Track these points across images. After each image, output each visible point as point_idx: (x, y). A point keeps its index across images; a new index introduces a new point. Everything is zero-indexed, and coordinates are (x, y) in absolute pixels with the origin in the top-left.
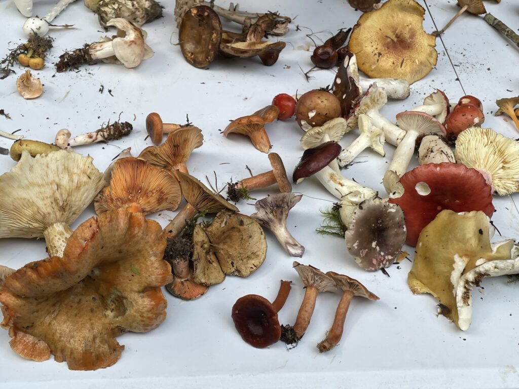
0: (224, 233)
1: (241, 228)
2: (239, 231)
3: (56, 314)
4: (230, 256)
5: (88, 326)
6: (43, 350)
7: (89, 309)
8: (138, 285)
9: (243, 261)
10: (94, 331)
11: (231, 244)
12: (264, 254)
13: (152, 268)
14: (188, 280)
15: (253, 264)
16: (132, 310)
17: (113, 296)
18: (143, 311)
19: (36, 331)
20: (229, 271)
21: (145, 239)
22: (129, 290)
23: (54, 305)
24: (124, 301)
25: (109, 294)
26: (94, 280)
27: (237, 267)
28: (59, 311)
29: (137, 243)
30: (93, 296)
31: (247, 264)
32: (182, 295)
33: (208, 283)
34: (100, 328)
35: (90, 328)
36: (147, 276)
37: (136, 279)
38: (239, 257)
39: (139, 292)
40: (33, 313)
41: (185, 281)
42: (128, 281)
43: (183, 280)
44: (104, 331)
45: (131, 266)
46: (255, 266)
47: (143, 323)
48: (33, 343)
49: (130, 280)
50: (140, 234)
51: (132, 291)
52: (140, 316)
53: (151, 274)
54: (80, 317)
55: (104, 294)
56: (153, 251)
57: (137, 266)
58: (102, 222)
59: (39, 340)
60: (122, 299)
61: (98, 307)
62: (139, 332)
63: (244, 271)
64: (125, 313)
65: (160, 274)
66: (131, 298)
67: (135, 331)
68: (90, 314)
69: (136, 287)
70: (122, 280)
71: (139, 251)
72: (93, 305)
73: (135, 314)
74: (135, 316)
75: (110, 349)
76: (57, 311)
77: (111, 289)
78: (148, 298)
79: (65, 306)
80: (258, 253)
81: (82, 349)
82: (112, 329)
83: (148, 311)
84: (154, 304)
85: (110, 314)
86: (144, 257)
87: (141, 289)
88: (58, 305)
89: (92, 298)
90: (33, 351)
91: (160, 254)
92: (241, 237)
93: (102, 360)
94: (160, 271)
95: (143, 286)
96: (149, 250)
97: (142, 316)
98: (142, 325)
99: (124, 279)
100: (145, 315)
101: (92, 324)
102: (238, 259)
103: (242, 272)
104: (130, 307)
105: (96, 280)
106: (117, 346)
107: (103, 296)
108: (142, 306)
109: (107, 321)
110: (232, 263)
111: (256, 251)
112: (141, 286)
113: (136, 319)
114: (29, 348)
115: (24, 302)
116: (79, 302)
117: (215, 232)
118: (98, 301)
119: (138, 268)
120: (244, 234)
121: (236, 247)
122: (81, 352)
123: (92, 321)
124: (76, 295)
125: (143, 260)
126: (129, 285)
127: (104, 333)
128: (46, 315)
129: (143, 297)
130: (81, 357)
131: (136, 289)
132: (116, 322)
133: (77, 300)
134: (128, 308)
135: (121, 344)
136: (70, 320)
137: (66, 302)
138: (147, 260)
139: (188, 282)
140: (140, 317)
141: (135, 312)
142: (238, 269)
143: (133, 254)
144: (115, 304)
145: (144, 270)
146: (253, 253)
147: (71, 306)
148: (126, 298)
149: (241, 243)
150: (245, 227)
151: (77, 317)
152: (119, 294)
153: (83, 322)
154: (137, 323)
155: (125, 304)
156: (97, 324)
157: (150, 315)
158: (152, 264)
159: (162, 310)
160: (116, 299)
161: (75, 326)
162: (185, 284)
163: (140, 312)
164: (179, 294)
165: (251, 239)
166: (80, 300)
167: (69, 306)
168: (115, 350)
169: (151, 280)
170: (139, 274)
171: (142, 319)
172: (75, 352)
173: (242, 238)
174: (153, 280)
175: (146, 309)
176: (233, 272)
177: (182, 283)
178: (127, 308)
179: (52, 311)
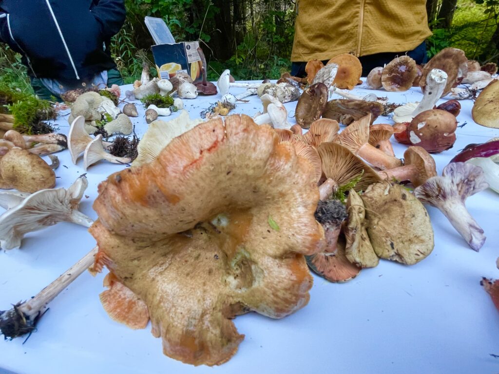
0: (386, 203)
1: (404, 202)
2: (401, 206)
3: (164, 267)
4: (388, 235)
5: (199, 293)
6: (140, 314)
7: (207, 268)
8: (274, 247)
9: (404, 243)
10: (207, 302)
11: (389, 221)
12: (432, 240)
13: (298, 223)
14: (334, 255)
15: (418, 251)
16: (261, 282)
17: (239, 257)
18: (279, 287)
19: (135, 285)
20: (386, 254)
21: (294, 178)
22: (261, 252)
23: (165, 255)
24: (253, 267)
25: (234, 253)
26: (220, 232)
27: (397, 250)
28: (170, 264)
29: (282, 180)
30: (216, 253)
31: (409, 248)
32: (326, 273)
33: (363, 264)
34: (215, 300)
35: (200, 298)
36: (290, 234)
37: (273, 236)
38: (399, 238)
39: (275, 257)
40: (132, 260)
41: (331, 256)
42: (262, 239)
43: (328, 254)
44: (220, 306)
45: (268, 217)
46: (422, 253)
47: (276, 306)
48: (130, 301)
49: (264, 238)
50: (287, 167)
51: (265, 253)
52: (273, 294)
53: (296, 232)
54: (192, 278)
55: (229, 253)
56: (302, 198)
57: (276, 218)
58: (232, 128)
59: (139, 299)
60: (250, 263)
61: (218, 269)
62: (267, 315)
63: (407, 256)
64: (252, 285)
65: (310, 235)
66: (262, 265)
67: (262, 313)
68: (206, 276)
69: (272, 249)
70: (253, 236)
71: (282, 195)
72: (214, 264)
73: (266, 289)
74: (265, 293)
75: (222, 337)
76: (167, 265)
77: (237, 246)
78: (288, 268)
79: (178, 259)
80: (423, 238)
81: (182, 329)
82: (231, 305)
83: (286, 289)
84: (295, 279)
85: (232, 281)
86: (288, 205)
87: (278, 253)
88: (170, 256)
89: (213, 255)
90: (127, 313)
91: (311, 205)
92: (403, 214)
93: (208, 353)
94: (310, 230)
95: (281, 248)
96: (297, 195)
97: (276, 296)
98: (273, 309)
99: (255, 235)
100: (280, 294)
101: (205, 291)
102: (398, 240)
103: (405, 258)
104: (260, 277)
105: (222, 233)
106: (234, 334)
107: (227, 255)
108: (277, 280)
109: (226, 290)
110: (392, 245)
111: (419, 234)
112: (279, 248)
113: (266, 297)
114: (123, 307)
115: (118, 241)
116: (197, 258)
117: (377, 199)
118: (221, 261)
119: (279, 221)
120: (406, 211)
121: (396, 225)
122: (180, 332)
123: (205, 287)
124: (196, 247)
125: (287, 210)
126: (262, 244)
127: (218, 308)
128: (151, 266)
129: (280, 266)
130: (179, 341)
131: (271, 252)
132: (237, 296)
133: (195, 254)
134: (257, 279)
135: (240, 332)
136: (179, 279)
137: (181, 255)
138: (292, 210)
139: (334, 258)
140: (272, 296)
141: (267, 286)
142: (400, 252)
143: (273, 198)
144: (241, 269)
145: (285, 224)
146: (416, 236)
147: (186, 261)
148: (255, 263)
149: (402, 221)
150: (409, 202)
151: (188, 278)
152: (247, 255)
153: (194, 286)
154: (267, 304)
155: (254, 271)
156: (211, 293)
157: (288, 296)
158: (300, 217)
159: (305, 291)
160: (242, 262)
161: (181, 290)
162: (330, 260)
163: (274, 287)
164: (322, 272)
165: (414, 218)
166: (199, 255)
167: (183, 261)
168: (229, 341)
169: (295, 242)
170: (278, 230)
171: (275, 299)
172: (172, 331)
173: (404, 216)
174: (298, 242)
175: (283, 285)
176: (393, 256)
177: (327, 258)
178: (255, 278)
179: (161, 262)
